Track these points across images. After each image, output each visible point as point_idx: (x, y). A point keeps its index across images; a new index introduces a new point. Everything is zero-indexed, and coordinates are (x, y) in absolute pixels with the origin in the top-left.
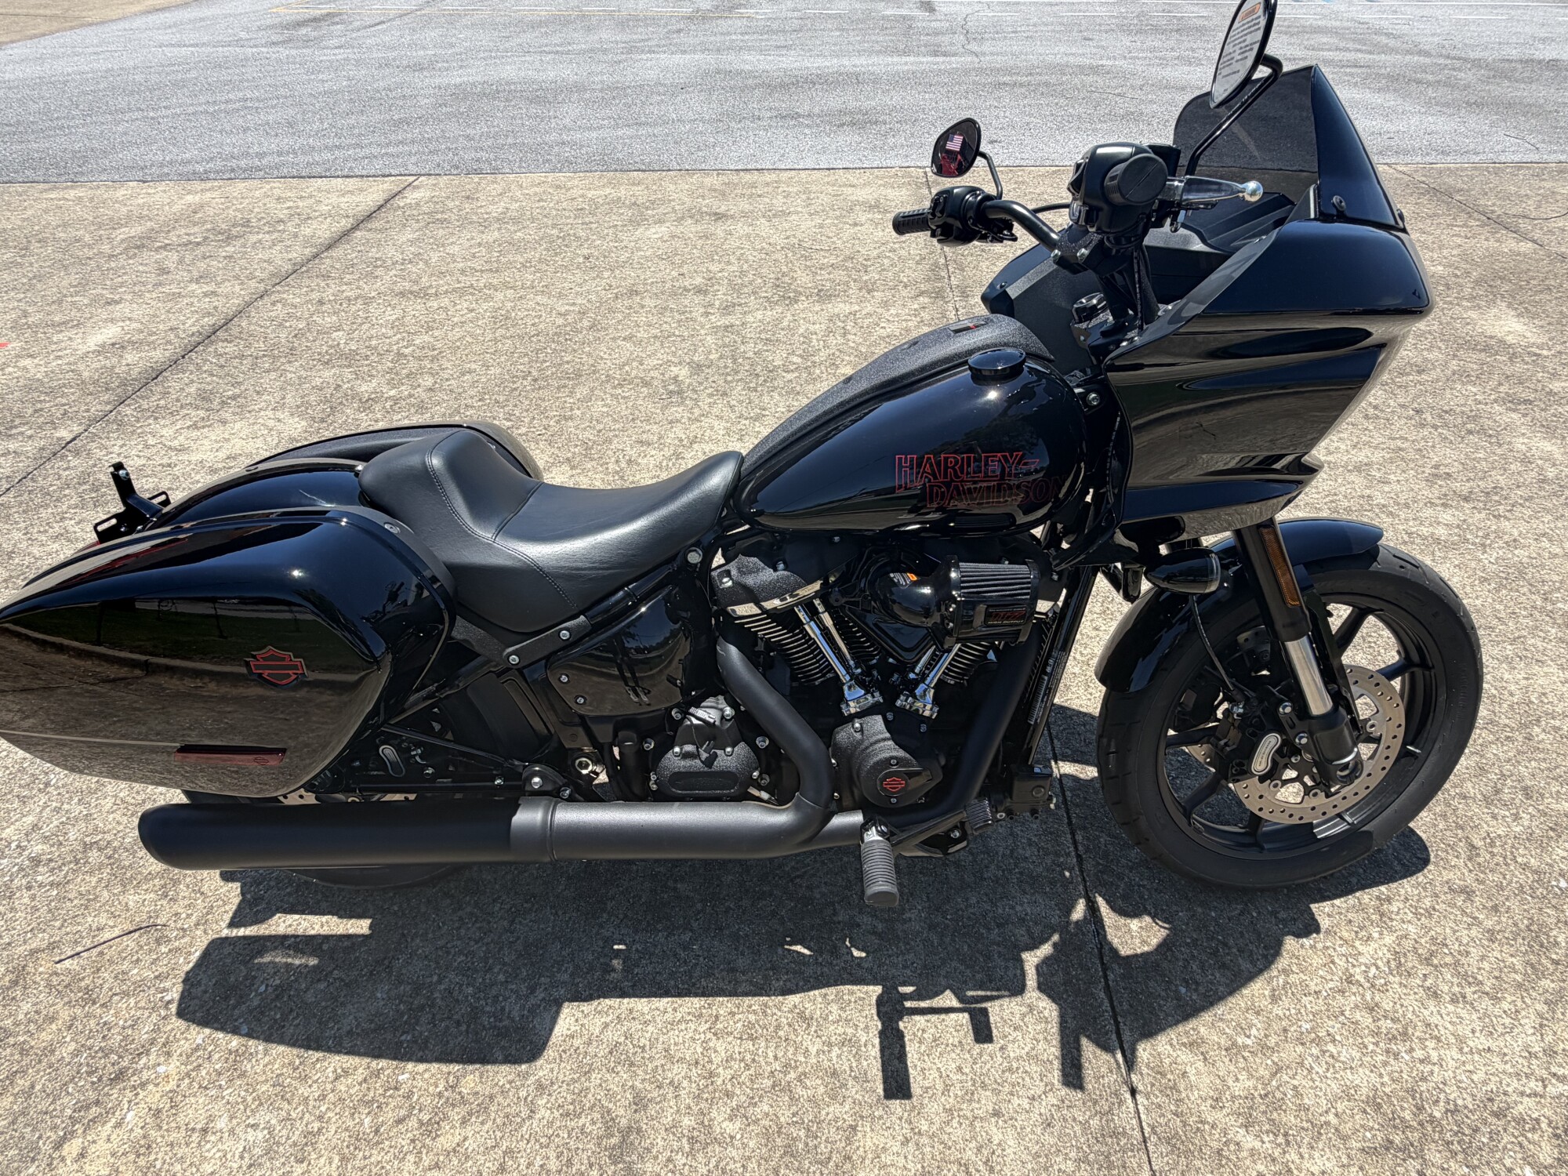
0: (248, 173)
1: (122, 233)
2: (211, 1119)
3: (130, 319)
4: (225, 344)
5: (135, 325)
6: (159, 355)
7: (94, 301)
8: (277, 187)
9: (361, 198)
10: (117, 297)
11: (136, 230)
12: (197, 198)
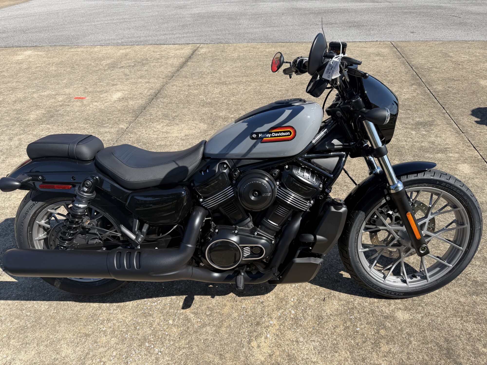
0: (138, 43)
1: (104, 63)
3: (124, 90)
4: (163, 99)
5: (126, 92)
6: (141, 102)
7: (108, 84)
8: (151, 48)
9: (183, 51)
10: (115, 83)
11: (109, 62)
12: (124, 51)
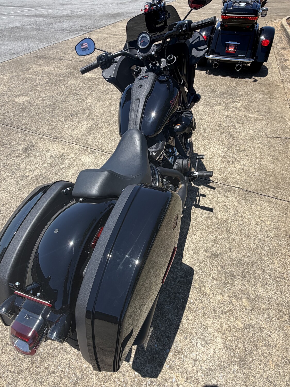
2: (192, 359)
